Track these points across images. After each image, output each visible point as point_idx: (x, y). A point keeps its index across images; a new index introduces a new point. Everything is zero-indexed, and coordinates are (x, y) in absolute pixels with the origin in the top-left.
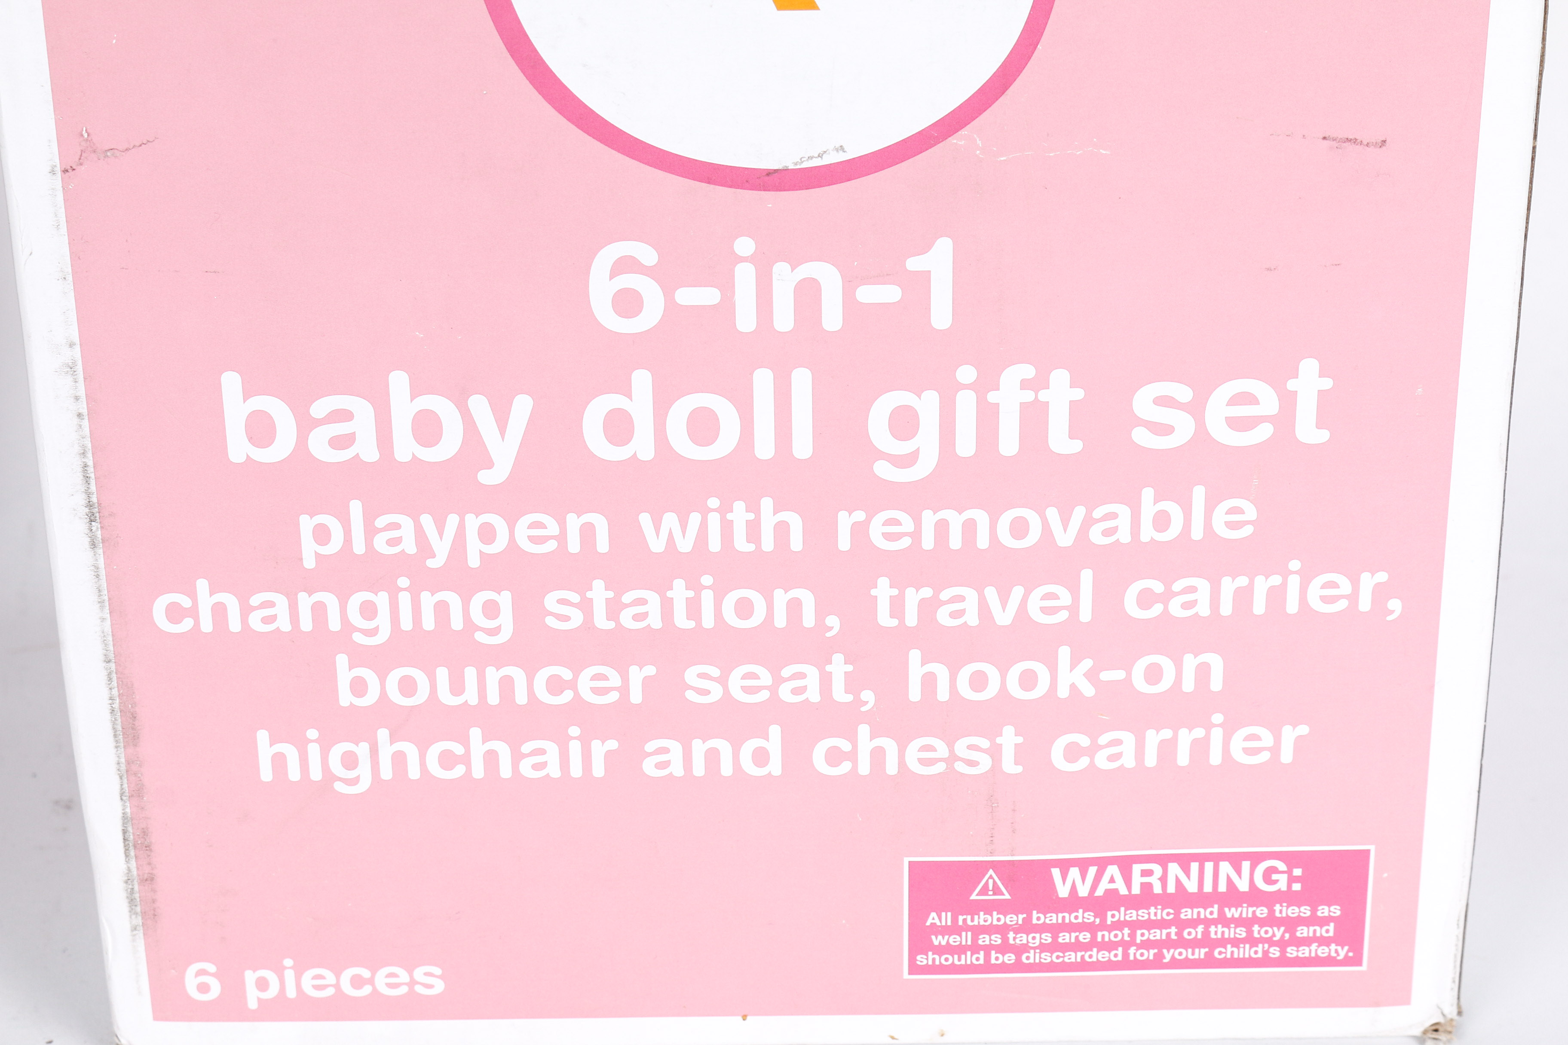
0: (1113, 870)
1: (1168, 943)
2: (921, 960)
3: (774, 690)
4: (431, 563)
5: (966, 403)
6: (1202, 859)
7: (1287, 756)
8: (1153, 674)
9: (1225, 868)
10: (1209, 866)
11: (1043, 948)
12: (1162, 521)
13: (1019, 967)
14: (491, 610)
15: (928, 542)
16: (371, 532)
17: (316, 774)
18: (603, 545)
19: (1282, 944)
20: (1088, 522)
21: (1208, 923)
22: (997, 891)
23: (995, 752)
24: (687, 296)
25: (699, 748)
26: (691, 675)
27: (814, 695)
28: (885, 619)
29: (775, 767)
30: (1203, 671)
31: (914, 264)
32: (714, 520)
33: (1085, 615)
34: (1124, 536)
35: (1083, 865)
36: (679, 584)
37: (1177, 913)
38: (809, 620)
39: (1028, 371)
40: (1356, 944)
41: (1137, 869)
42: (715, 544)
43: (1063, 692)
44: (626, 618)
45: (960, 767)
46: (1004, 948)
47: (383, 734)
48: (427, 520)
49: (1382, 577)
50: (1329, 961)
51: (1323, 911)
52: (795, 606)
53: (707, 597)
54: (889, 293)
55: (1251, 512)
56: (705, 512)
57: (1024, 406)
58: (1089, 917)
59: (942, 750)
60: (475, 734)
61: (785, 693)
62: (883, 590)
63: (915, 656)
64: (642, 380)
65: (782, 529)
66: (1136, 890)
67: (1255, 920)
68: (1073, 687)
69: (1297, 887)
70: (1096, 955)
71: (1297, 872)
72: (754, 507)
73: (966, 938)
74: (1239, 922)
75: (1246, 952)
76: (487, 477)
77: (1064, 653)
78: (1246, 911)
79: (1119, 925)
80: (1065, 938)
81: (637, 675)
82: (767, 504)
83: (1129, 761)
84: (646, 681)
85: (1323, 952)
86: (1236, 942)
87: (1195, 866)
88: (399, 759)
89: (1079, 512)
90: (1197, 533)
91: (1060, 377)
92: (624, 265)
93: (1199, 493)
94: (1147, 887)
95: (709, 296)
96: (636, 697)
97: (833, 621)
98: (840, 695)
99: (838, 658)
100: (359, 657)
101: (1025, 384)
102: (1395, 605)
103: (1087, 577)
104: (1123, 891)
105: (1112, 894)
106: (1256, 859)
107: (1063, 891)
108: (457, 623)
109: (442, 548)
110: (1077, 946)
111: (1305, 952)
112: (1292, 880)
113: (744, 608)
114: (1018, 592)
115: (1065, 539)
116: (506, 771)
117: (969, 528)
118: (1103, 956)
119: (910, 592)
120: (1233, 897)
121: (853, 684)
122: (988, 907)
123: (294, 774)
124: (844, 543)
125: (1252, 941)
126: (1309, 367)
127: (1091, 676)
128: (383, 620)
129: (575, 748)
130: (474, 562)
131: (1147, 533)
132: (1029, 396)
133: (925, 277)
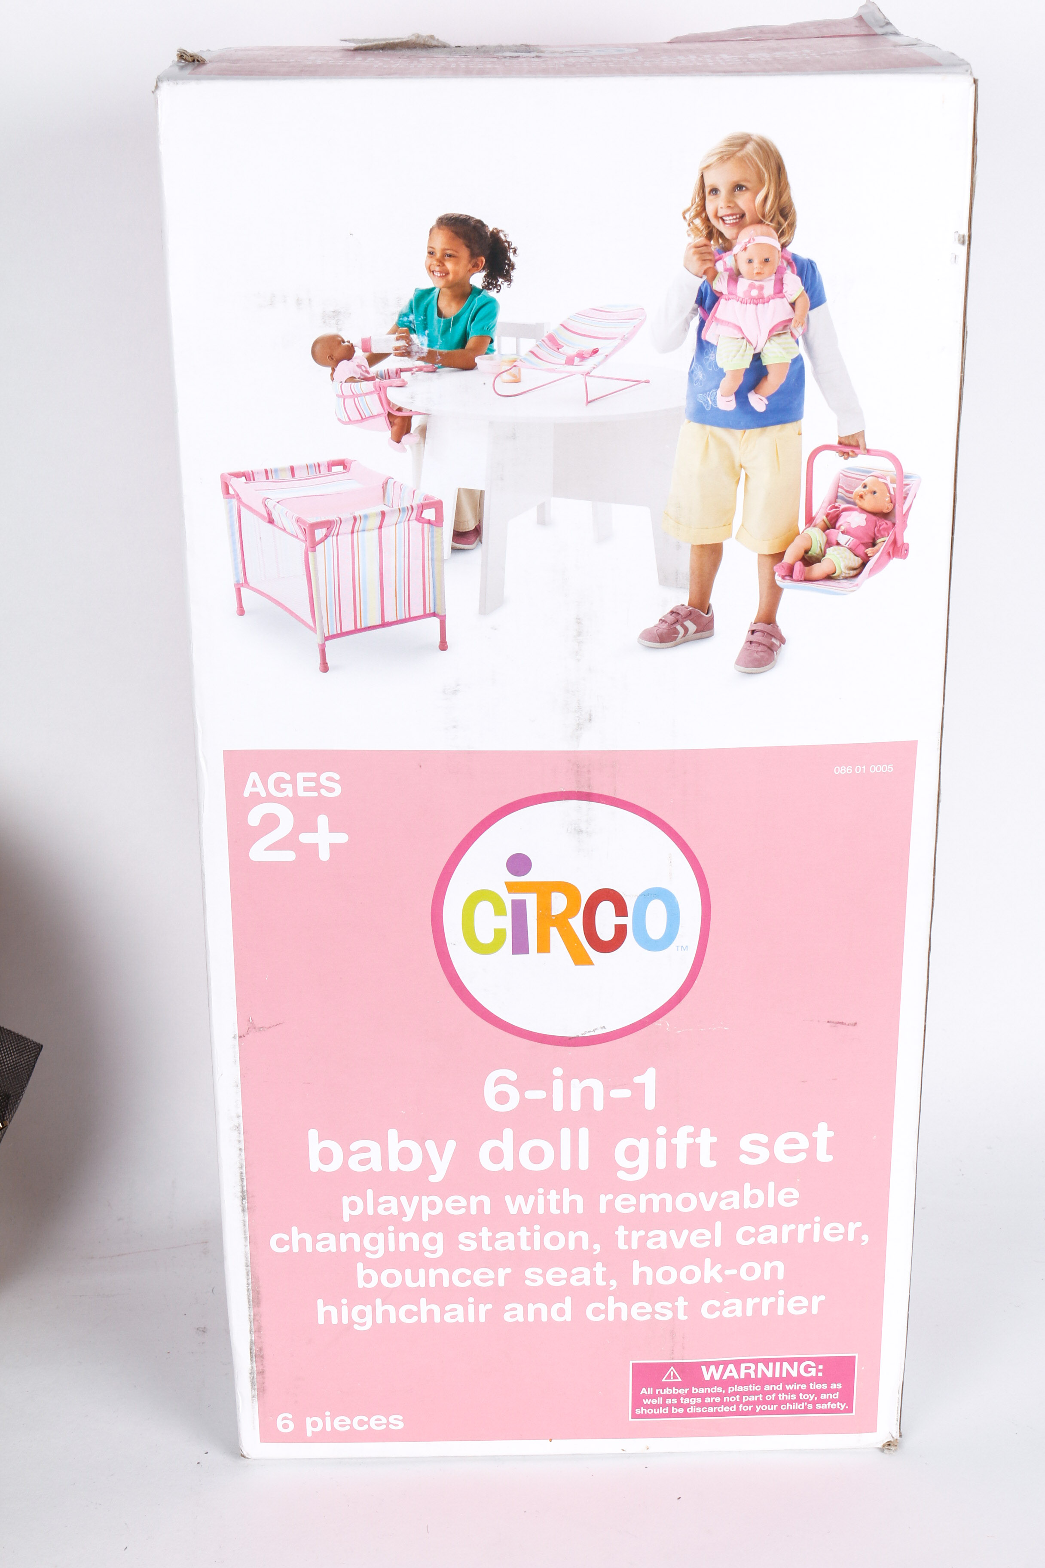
0: (731, 1367)
1: (758, 1403)
2: (638, 1411)
3: (568, 1279)
4: (405, 1219)
5: (661, 1144)
6: (774, 1361)
7: (815, 1310)
8: (750, 1272)
9: (786, 1365)
10: (778, 1364)
11: (697, 1405)
12: (754, 1198)
13: (685, 1415)
14: (433, 1241)
15: (643, 1209)
16: (376, 1204)
17: (345, 1321)
18: (487, 1210)
19: (814, 1403)
20: (719, 1199)
21: (777, 1392)
22: (675, 1377)
23: (674, 1310)
24: (530, 1095)
25: (531, 1308)
26: (528, 1273)
27: (587, 1282)
28: (622, 1246)
29: (568, 1317)
30: (774, 1270)
31: (637, 1080)
32: (541, 1199)
33: (718, 1243)
34: (736, 1206)
35: (717, 1364)
36: (523, 1229)
37: (763, 1388)
38: (585, 1246)
39: (691, 1129)
40: (850, 1403)
41: (743, 1366)
42: (541, 1210)
43: (707, 1280)
44: (498, 1246)
45: (657, 1317)
46: (679, 1405)
47: (378, 1301)
48: (403, 1199)
49: (859, 1224)
50: (837, 1411)
51: (833, 1386)
52: (579, 1240)
53: (537, 1235)
54: (626, 1093)
55: (796, 1194)
56: (537, 1195)
57: (689, 1146)
58: (720, 1390)
59: (649, 1309)
60: (423, 1301)
61: (573, 1281)
62: (621, 1232)
63: (636, 1263)
64: (508, 1133)
65: (573, 1203)
66: (742, 1376)
67: (800, 1390)
68: (712, 1278)
69: (820, 1374)
70: (723, 1409)
71: (821, 1367)
72: (560, 1192)
73: (660, 1401)
74: (793, 1392)
75: (796, 1406)
76: (433, 1179)
77: (708, 1262)
78: (796, 1387)
79: (734, 1394)
80: (708, 1400)
81: (502, 1273)
82: (566, 1191)
83: (739, 1313)
84: (507, 1276)
85: (833, 1406)
86: (791, 1402)
87: (771, 1365)
88: (386, 1314)
89: (715, 1195)
90: (771, 1204)
91: (706, 1132)
92: (501, 1080)
93: (771, 1185)
94: (748, 1375)
95: (540, 1094)
96: (501, 1283)
97: (597, 1247)
98: (600, 1282)
99: (599, 1264)
100: (369, 1264)
101: (689, 1135)
102: (865, 1238)
103: (718, 1225)
104: (736, 1377)
105: (731, 1378)
106: (800, 1361)
107: (707, 1377)
108: (416, 1248)
109: (410, 1212)
110: (714, 1404)
111: (824, 1406)
112: (818, 1371)
113: (554, 1241)
114: (685, 1233)
115: (708, 1207)
116: (437, 1319)
117: (663, 1202)
118: (727, 1409)
119: (634, 1233)
120: (790, 1379)
121: (606, 1277)
122: (671, 1385)
123: (335, 1321)
124: (603, 1209)
125: (799, 1401)
126: (823, 1126)
127: (721, 1272)
128: (381, 1247)
129: (471, 1308)
130: (425, 1218)
131: (747, 1204)
132: (691, 1140)
133: (643, 1085)
